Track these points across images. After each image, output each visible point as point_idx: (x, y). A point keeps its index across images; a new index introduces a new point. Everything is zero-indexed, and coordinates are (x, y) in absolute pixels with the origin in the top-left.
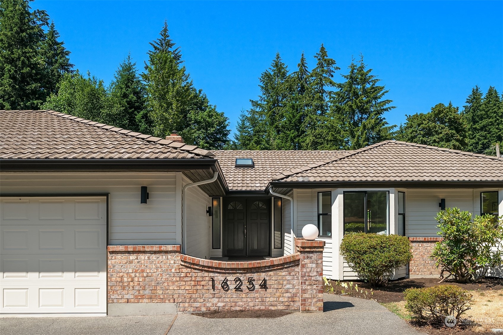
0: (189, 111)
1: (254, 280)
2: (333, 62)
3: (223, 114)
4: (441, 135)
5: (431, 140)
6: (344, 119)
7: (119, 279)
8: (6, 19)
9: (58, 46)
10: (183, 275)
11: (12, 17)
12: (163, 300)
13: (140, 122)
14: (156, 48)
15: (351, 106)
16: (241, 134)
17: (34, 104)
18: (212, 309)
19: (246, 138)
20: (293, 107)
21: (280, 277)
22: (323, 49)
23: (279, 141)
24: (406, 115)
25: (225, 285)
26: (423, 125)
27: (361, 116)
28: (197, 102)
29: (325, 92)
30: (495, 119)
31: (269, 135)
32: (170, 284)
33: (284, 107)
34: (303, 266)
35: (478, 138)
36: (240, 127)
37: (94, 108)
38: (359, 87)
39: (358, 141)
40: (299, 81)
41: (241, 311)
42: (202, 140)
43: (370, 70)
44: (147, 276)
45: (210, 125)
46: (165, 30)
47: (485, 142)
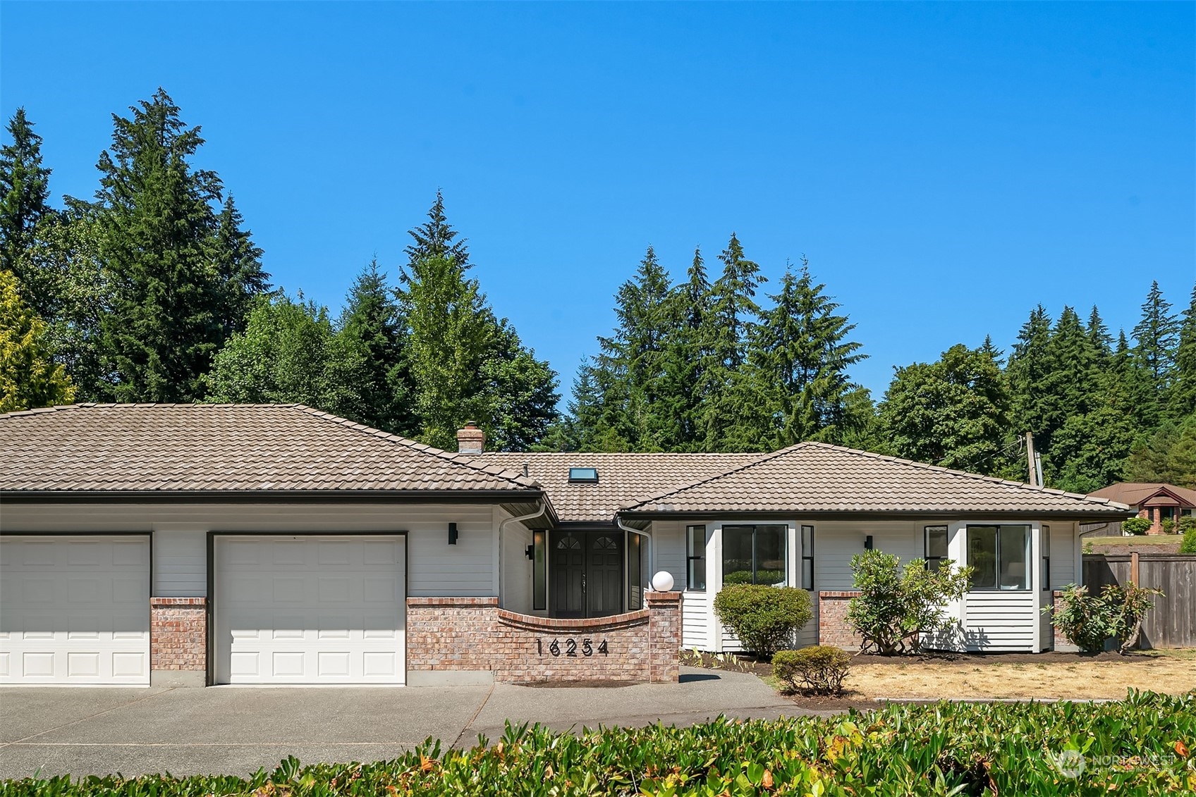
0: (483, 359)
1: (591, 642)
2: (754, 268)
3: (546, 364)
4: (960, 406)
5: (940, 416)
6: (772, 377)
7: (421, 640)
8: (149, 194)
9: (241, 239)
10: (501, 635)
11: (159, 190)
12: (476, 667)
13: (395, 383)
14: (421, 241)
15: (784, 354)
16: (581, 403)
17: (200, 350)
18: (539, 678)
19: (589, 410)
20: (679, 351)
21: (624, 639)
22: (734, 242)
23: (652, 416)
24: (894, 367)
25: (554, 648)
26: (926, 387)
27: (803, 371)
28: (499, 343)
29: (739, 323)
30: (1073, 370)
31: (634, 405)
32: (485, 646)
33: (662, 351)
34: (654, 624)
35: (1041, 407)
36: (579, 389)
37: (312, 359)
38: (800, 317)
39: (797, 420)
40: (690, 302)
41: (575, 681)
42: (509, 414)
43: (821, 287)
44: (456, 637)
45: (522, 386)
46: (439, 207)
47: (1054, 416)
